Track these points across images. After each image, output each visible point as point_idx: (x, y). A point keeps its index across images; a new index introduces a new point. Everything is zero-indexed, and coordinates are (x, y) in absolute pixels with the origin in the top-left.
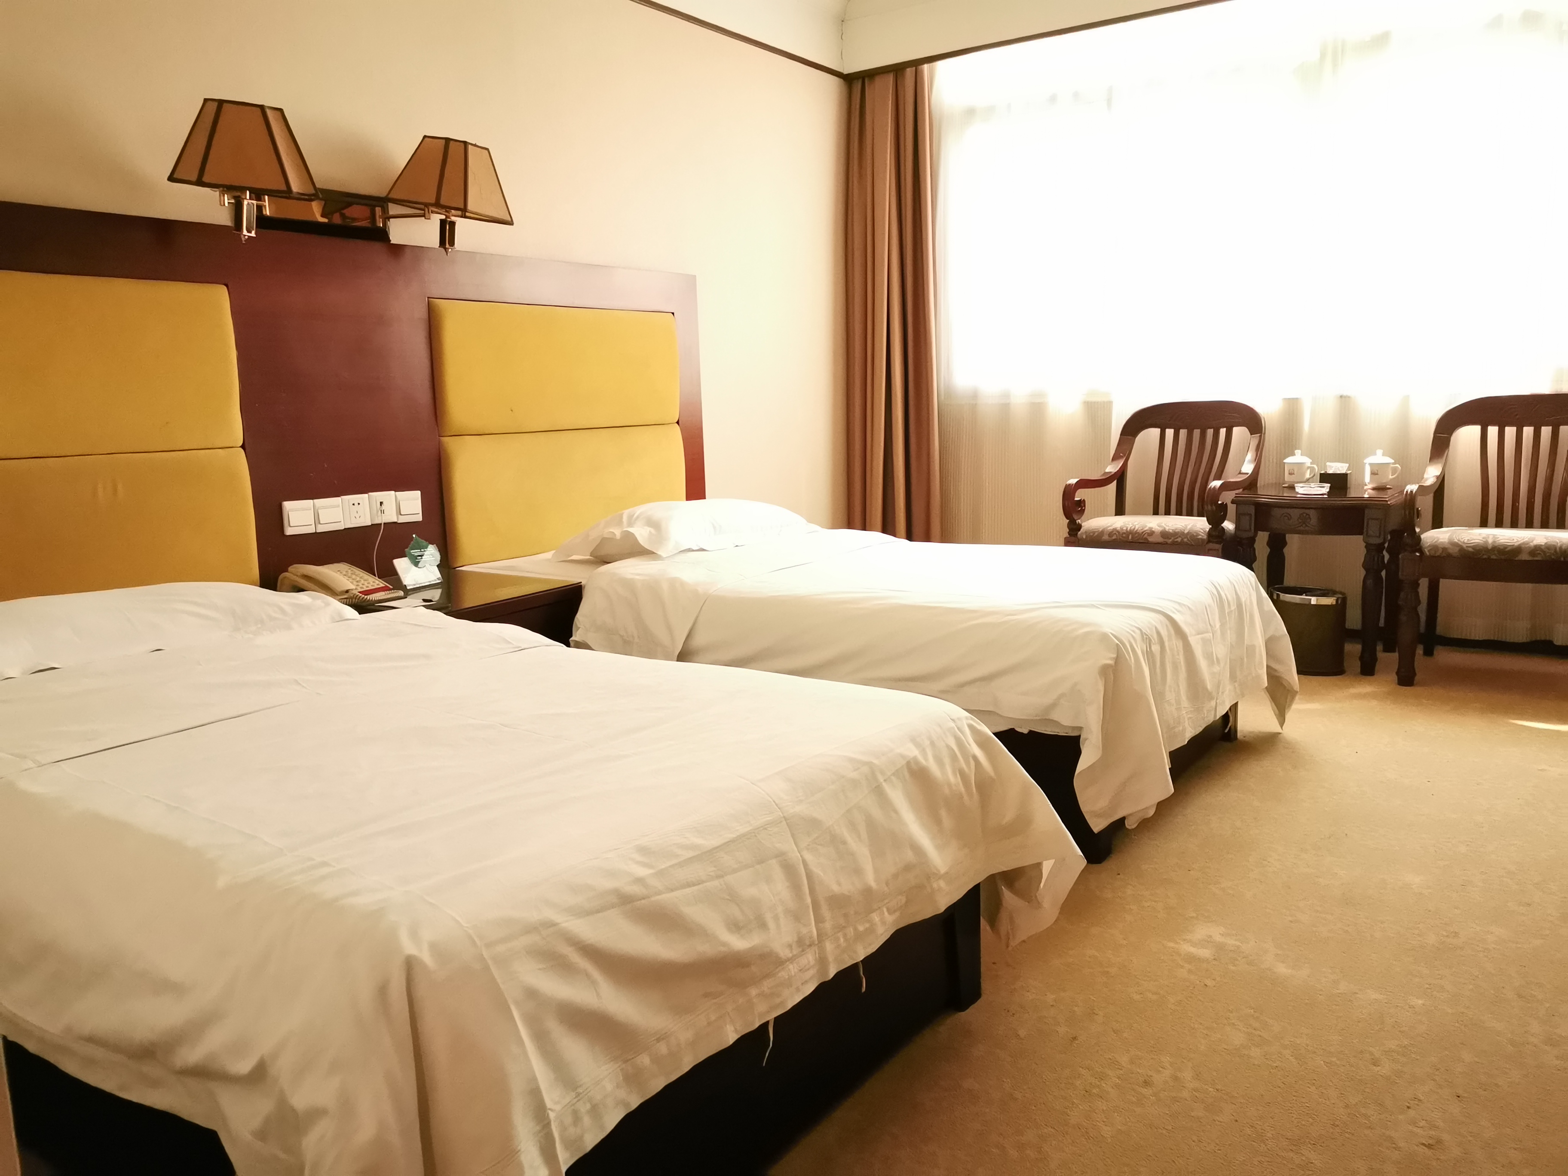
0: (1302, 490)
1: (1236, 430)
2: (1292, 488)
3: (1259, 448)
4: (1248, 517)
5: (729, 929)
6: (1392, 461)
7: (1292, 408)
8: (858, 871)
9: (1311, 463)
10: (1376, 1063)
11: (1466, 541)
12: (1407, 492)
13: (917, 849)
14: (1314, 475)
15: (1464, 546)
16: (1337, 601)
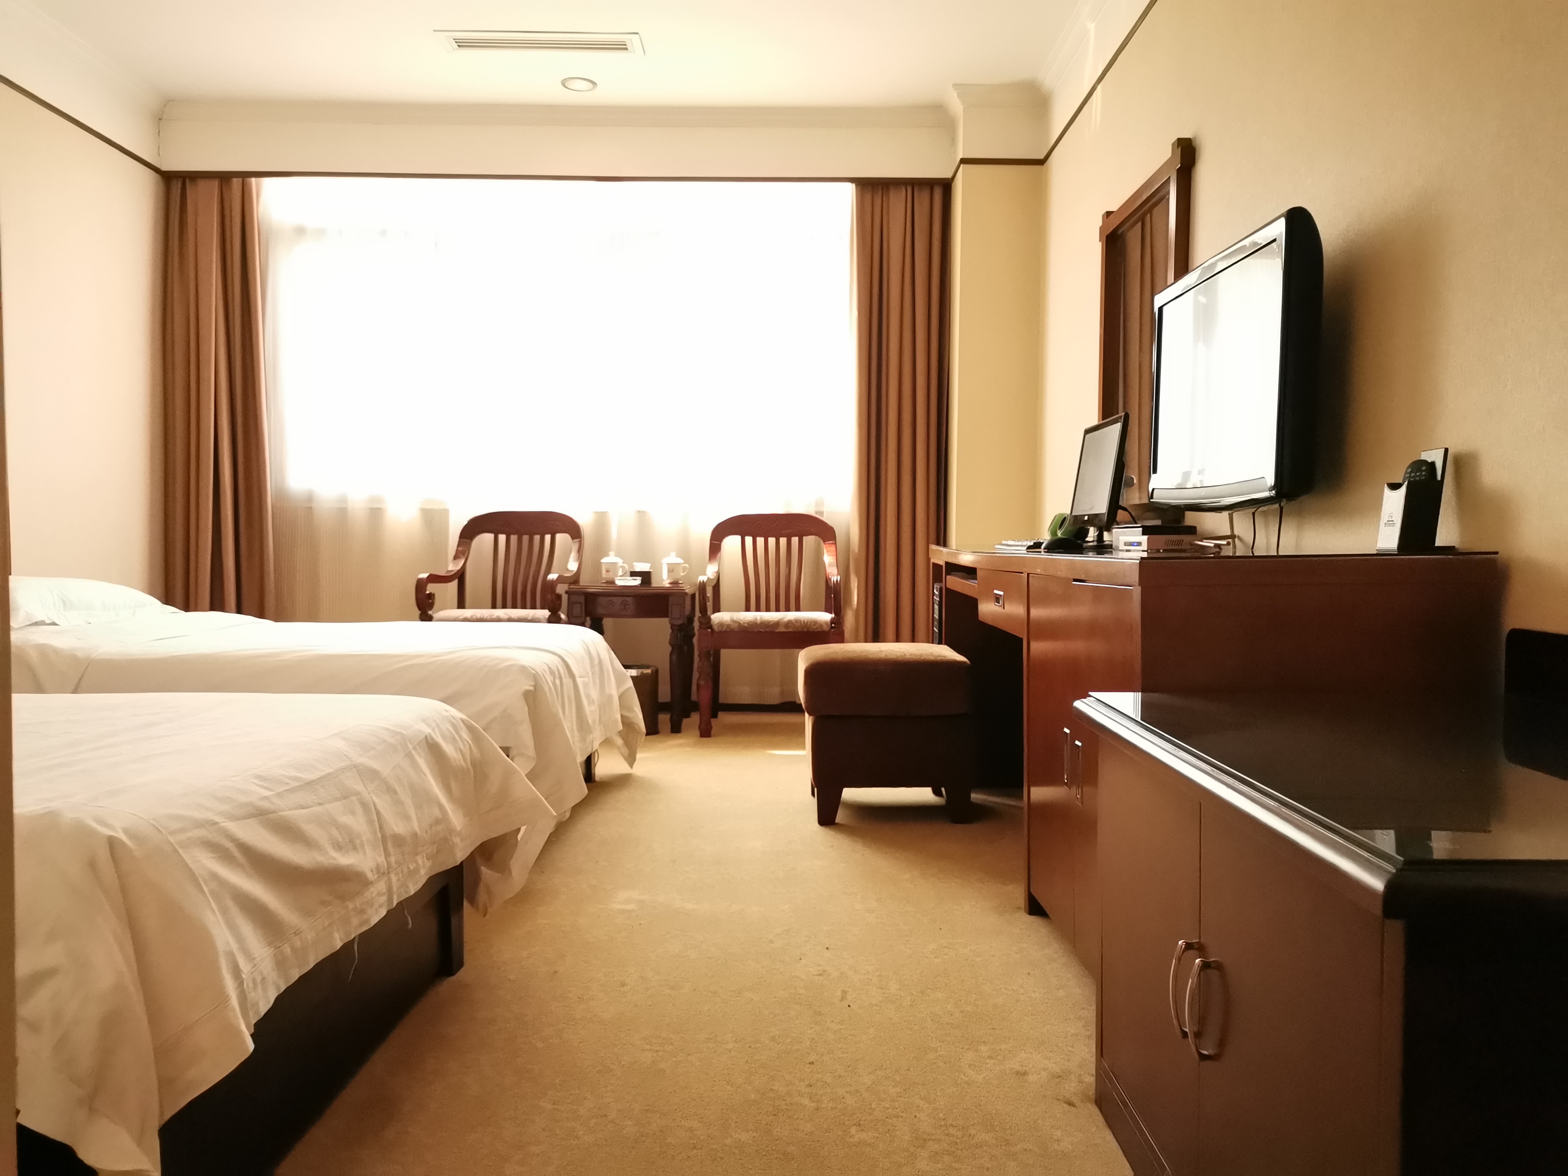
0: (620, 582)
1: (559, 537)
2: (613, 582)
3: (580, 550)
4: (579, 606)
5: (334, 848)
6: (683, 562)
7: (601, 520)
8: (407, 818)
9: (623, 563)
10: (771, 942)
11: (742, 619)
12: (700, 581)
13: (441, 807)
14: (626, 573)
15: (742, 622)
16: (652, 672)
